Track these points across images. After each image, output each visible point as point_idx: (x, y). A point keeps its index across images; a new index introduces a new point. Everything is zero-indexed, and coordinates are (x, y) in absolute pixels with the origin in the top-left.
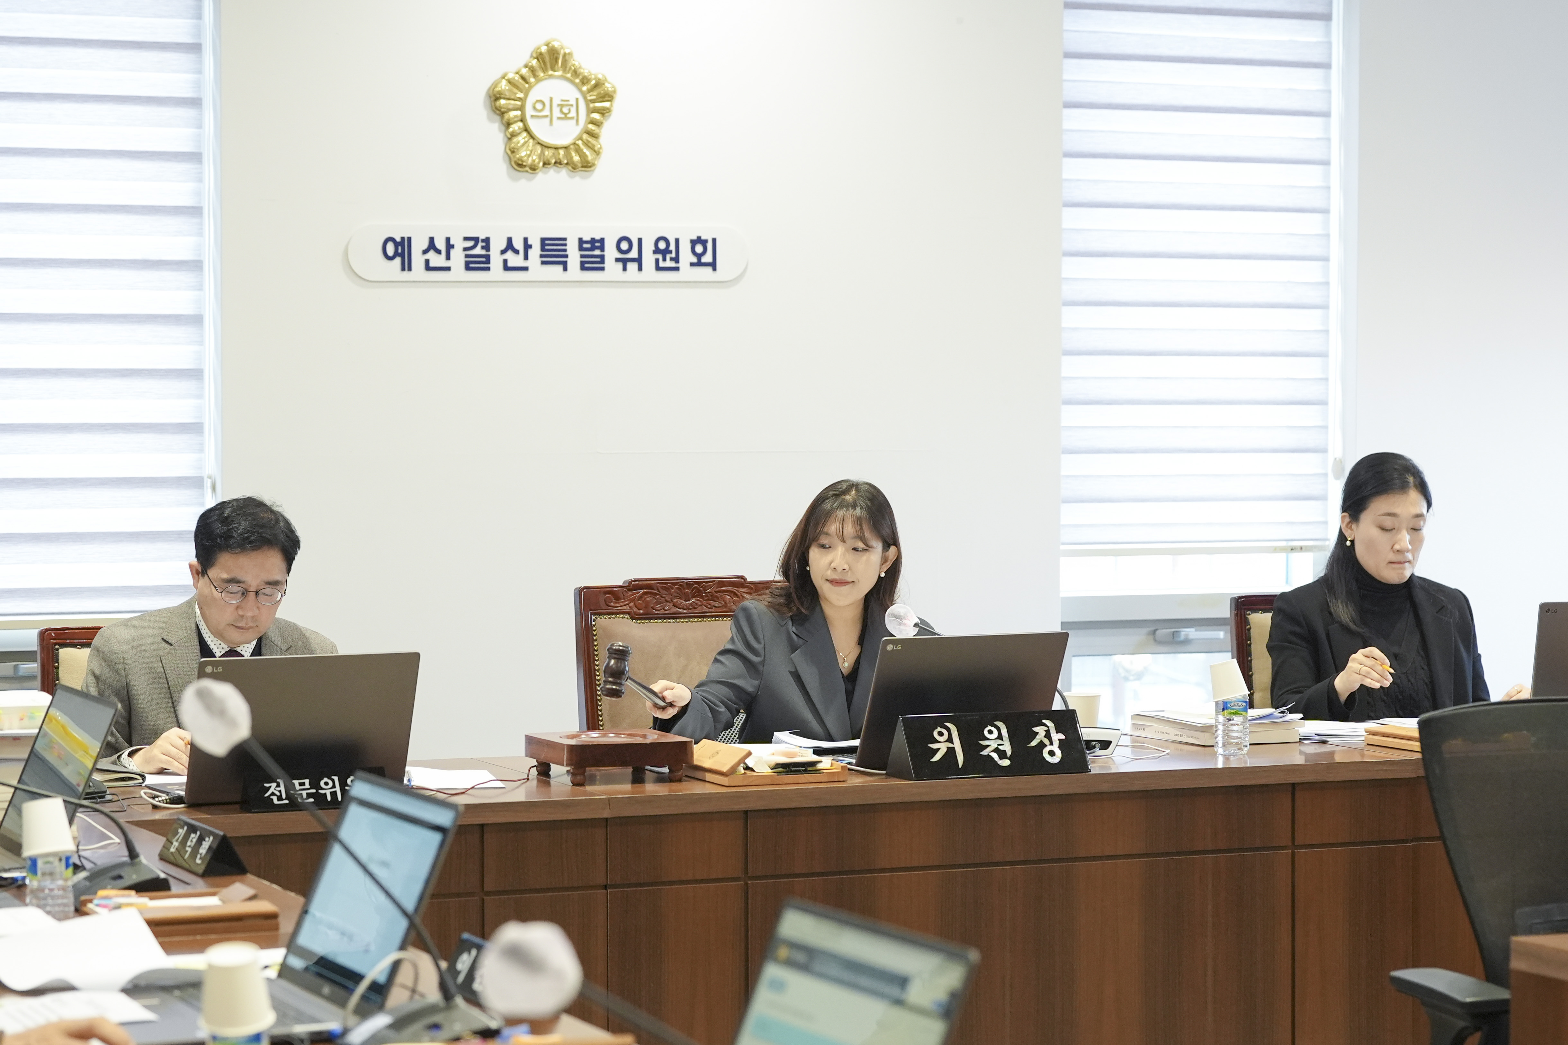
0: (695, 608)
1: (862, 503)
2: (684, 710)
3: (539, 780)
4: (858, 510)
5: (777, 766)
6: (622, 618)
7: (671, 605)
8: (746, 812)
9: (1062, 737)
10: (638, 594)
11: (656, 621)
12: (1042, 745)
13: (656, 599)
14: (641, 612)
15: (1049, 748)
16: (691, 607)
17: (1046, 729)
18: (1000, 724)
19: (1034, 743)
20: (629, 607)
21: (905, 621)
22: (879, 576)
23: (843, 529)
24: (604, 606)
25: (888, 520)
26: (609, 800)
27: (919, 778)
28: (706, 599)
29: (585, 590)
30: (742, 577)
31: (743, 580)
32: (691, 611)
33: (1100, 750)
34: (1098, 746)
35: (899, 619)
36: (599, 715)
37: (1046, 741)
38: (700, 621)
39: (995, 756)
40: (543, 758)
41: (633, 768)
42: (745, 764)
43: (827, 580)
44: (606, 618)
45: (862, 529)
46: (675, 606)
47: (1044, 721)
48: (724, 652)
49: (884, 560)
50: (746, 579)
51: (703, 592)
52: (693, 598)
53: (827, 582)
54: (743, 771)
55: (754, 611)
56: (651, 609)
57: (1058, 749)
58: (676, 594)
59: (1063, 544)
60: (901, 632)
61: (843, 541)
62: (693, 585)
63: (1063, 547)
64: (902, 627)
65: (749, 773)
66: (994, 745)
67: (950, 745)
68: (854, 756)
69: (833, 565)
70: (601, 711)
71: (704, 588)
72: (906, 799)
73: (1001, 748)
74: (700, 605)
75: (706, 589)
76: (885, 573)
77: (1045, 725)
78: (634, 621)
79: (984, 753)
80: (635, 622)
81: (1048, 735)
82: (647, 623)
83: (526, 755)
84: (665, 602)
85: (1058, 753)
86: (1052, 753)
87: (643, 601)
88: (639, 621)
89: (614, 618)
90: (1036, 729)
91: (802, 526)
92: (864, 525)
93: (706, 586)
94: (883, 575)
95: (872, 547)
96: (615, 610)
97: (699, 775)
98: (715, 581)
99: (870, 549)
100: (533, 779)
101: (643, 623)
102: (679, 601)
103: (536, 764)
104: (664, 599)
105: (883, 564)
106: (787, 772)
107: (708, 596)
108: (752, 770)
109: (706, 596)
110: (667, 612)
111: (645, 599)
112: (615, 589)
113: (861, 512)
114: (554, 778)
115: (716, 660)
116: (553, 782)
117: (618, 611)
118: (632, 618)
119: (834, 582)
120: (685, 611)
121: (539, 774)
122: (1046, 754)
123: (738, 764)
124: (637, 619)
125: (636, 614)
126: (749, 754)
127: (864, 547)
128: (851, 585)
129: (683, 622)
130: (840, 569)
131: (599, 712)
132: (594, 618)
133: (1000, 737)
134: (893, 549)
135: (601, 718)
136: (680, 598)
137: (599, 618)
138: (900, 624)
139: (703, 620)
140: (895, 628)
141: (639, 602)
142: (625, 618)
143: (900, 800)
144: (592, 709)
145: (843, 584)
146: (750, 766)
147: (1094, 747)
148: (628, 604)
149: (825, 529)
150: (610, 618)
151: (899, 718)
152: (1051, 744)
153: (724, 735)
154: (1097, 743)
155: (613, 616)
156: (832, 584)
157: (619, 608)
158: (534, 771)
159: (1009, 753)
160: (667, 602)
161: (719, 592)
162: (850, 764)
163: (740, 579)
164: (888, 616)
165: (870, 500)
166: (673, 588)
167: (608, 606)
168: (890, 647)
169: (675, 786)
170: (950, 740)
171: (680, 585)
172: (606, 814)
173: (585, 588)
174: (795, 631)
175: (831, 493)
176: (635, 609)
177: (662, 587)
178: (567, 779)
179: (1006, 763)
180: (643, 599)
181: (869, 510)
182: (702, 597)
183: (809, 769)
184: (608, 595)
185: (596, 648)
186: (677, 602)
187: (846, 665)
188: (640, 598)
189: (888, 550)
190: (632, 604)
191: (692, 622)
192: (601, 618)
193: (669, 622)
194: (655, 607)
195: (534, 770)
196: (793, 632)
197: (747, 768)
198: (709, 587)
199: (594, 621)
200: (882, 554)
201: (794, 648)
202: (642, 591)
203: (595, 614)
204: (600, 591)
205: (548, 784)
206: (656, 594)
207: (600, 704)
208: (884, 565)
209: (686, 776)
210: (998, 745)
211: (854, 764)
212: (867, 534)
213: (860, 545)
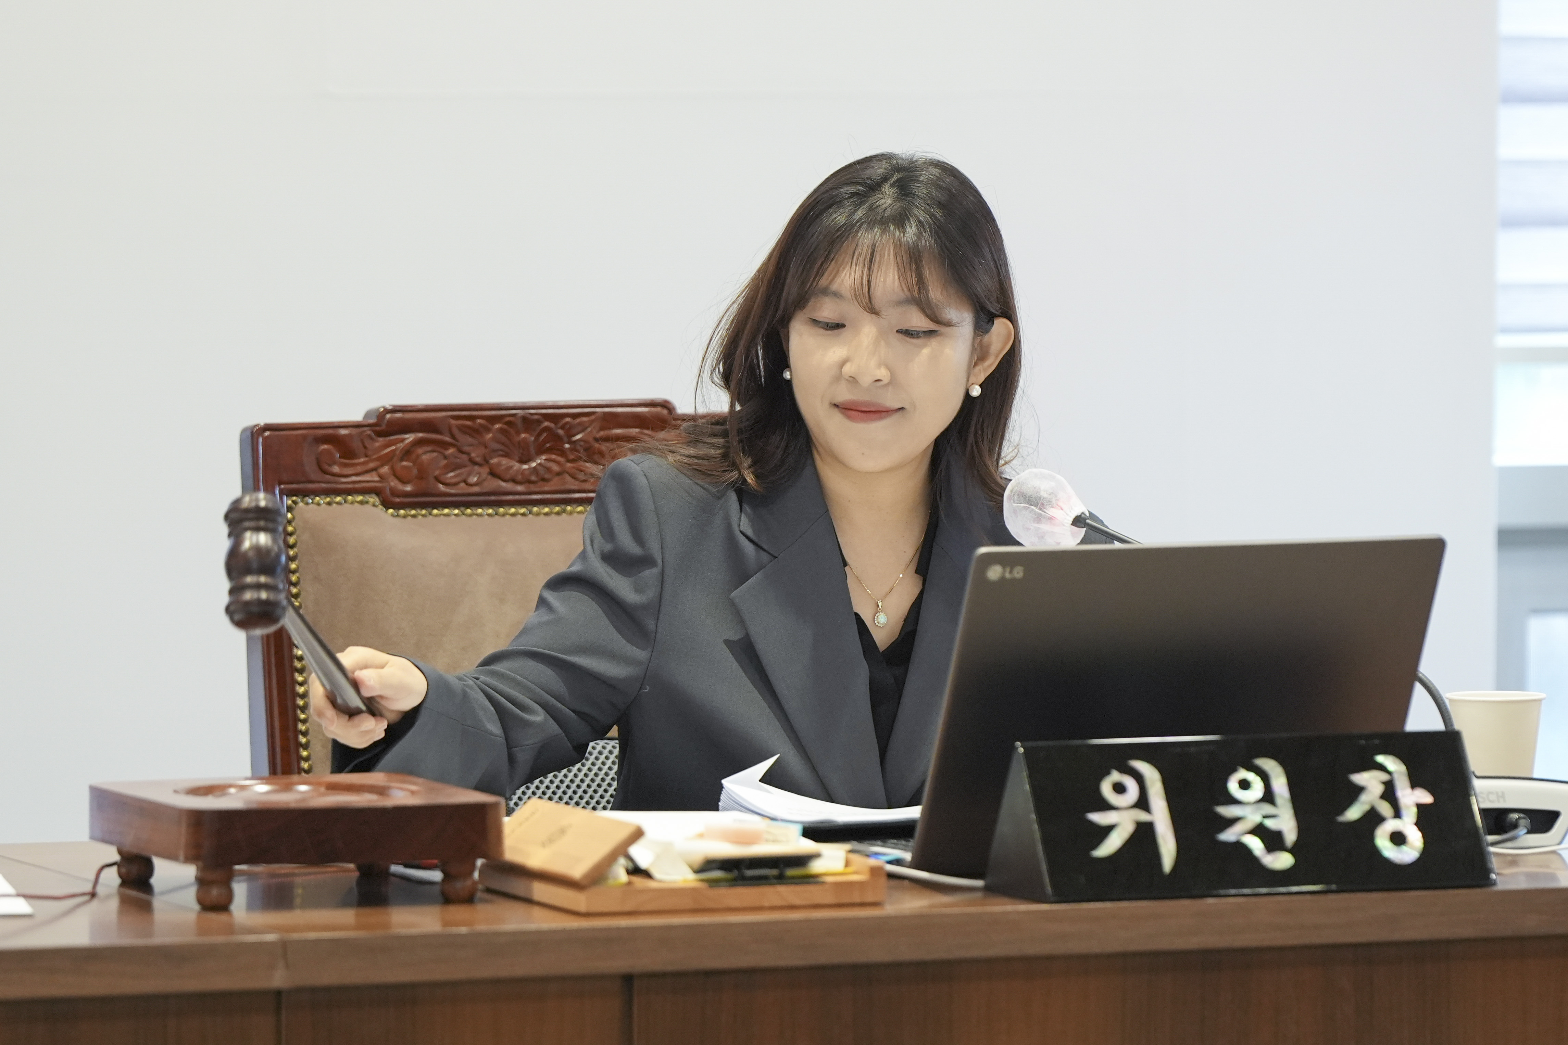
0: (544, 480)
1: (923, 216)
2: (410, 718)
3: (125, 901)
4: (911, 231)
5: (709, 865)
6: (361, 503)
7: (485, 471)
8: (628, 979)
9: (1425, 797)
10: (401, 445)
11: (446, 511)
12: (1373, 818)
13: (445, 457)
14: (408, 488)
15: (1391, 825)
16: (533, 478)
17: (1385, 777)
18: (1269, 765)
19: (1353, 813)
20: (380, 476)
21: (1051, 512)
22: (967, 395)
23: (869, 282)
24: (313, 473)
25: (989, 256)
26: (284, 945)
27: (1061, 896)
28: (572, 457)
29: (267, 434)
30: (666, 405)
31: (665, 412)
32: (533, 488)
33: (1529, 832)
34: (1525, 822)
35: (1036, 506)
36: (301, 745)
37: (1385, 809)
38: (558, 513)
39: (1255, 844)
40: (129, 843)
41: (359, 868)
42: (630, 858)
43: (836, 405)
44: (319, 504)
45: (921, 282)
46: (493, 474)
47: (1380, 759)
48: (560, 583)
49: (979, 354)
50: (674, 409)
51: (566, 439)
52: (540, 452)
53: (836, 410)
54: (623, 877)
55: (643, 481)
56: (432, 480)
57: (1415, 828)
58: (495, 446)
59: (1506, 330)
60: (1041, 537)
61: (873, 310)
62: (539, 422)
63: (1503, 341)
64: (1044, 527)
65: (639, 881)
66: (1253, 817)
67: (1143, 816)
68: (912, 843)
69: (848, 369)
70: (305, 734)
71: (570, 428)
72: (1032, 950)
73: (1270, 823)
74: (558, 474)
75: (574, 431)
76: (980, 386)
77: (1382, 768)
78: (391, 511)
79: (1228, 836)
80: (392, 515)
81: (1389, 794)
82: (423, 516)
83: (93, 838)
84: (468, 463)
85: (1415, 838)
86: (1398, 839)
87: (414, 463)
88: (402, 512)
89: (338, 503)
90: (1360, 778)
91: (771, 268)
92: (927, 273)
93: (572, 427)
94: (976, 391)
95: (949, 324)
96: (344, 482)
97: (517, 886)
98: (593, 413)
99: (943, 329)
100: (108, 897)
101: (414, 516)
102: (505, 461)
103: (117, 858)
104: (464, 457)
105: (976, 364)
106: (735, 879)
107: (577, 451)
108: (645, 874)
109: (572, 450)
110: (476, 489)
111: (418, 456)
112: (343, 432)
113: (919, 236)
114: (163, 893)
115: (542, 602)
116: (157, 902)
117: (350, 486)
118: (387, 505)
119: (848, 409)
120: (520, 488)
121: (126, 882)
122: (1383, 842)
123: (610, 859)
124: (397, 507)
125: (395, 493)
126: (638, 834)
127: (932, 326)
128: (896, 417)
129: (513, 515)
130: (866, 380)
131: (301, 737)
132: (290, 502)
133: (1268, 797)
134: (1000, 325)
135: (305, 754)
136: (507, 455)
137: (301, 504)
138: (1039, 519)
139: (564, 511)
140: (1028, 529)
141: (405, 463)
142: (367, 502)
143: (1013, 950)
144: (284, 729)
145: (877, 415)
146: (643, 864)
147: (1515, 826)
148: (375, 469)
149: (823, 282)
150: (329, 504)
151: (1015, 749)
152: (1397, 815)
153: (552, 782)
154: (1522, 815)
155: (338, 499)
156: (849, 417)
157: (354, 478)
158: (112, 877)
159: (1291, 836)
160: (475, 463)
161: (607, 439)
162: (898, 862)
163: (659, 409)
164: (1010, 498)
165: (941, 205)
166: (488, 430)
167: (325, 472)
168: (994, 573)
169: (458, 912)
170: (1143, 803)
171: (509, 423)
172: (279, 979)
173: (268, 427)
174: (749, 532)
175: (848, 189)
176: (394, 483)
177: (462, 429)
178: (190, 897)
179: (1283, 861)
180: (414, 456)
181: (939, 231)
182: (562, 453)
183: (791, 872)
184: (326, 447)
185: (294, 578)
186: (499, 464)
187: (882, 619)
188: (407, 453)
189: (987, 331)
190: (385, 470)
191: (538, 514)
192: (307, 504)
193: (480, 515)
194: (442, 478)
195: (113, 872)
196: (741, 532)
197: (636, 871)
198: (580, 428)
199: (290, 509)
200: (974, 339)
201: (741, 575)
202: (410, 437)
203: (291, 493)
204: (304, 437)
205: (146, 907)
206: (445, 445)
207: (302, 716)
208: (977, 368)
209: (489, 890)
210: (1265, 817)
211: (908, 864)
212: (936, 293)
213: (918, 321)
